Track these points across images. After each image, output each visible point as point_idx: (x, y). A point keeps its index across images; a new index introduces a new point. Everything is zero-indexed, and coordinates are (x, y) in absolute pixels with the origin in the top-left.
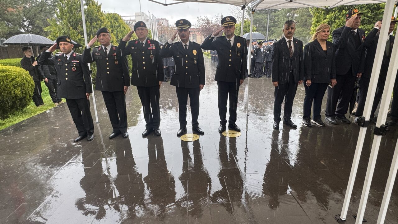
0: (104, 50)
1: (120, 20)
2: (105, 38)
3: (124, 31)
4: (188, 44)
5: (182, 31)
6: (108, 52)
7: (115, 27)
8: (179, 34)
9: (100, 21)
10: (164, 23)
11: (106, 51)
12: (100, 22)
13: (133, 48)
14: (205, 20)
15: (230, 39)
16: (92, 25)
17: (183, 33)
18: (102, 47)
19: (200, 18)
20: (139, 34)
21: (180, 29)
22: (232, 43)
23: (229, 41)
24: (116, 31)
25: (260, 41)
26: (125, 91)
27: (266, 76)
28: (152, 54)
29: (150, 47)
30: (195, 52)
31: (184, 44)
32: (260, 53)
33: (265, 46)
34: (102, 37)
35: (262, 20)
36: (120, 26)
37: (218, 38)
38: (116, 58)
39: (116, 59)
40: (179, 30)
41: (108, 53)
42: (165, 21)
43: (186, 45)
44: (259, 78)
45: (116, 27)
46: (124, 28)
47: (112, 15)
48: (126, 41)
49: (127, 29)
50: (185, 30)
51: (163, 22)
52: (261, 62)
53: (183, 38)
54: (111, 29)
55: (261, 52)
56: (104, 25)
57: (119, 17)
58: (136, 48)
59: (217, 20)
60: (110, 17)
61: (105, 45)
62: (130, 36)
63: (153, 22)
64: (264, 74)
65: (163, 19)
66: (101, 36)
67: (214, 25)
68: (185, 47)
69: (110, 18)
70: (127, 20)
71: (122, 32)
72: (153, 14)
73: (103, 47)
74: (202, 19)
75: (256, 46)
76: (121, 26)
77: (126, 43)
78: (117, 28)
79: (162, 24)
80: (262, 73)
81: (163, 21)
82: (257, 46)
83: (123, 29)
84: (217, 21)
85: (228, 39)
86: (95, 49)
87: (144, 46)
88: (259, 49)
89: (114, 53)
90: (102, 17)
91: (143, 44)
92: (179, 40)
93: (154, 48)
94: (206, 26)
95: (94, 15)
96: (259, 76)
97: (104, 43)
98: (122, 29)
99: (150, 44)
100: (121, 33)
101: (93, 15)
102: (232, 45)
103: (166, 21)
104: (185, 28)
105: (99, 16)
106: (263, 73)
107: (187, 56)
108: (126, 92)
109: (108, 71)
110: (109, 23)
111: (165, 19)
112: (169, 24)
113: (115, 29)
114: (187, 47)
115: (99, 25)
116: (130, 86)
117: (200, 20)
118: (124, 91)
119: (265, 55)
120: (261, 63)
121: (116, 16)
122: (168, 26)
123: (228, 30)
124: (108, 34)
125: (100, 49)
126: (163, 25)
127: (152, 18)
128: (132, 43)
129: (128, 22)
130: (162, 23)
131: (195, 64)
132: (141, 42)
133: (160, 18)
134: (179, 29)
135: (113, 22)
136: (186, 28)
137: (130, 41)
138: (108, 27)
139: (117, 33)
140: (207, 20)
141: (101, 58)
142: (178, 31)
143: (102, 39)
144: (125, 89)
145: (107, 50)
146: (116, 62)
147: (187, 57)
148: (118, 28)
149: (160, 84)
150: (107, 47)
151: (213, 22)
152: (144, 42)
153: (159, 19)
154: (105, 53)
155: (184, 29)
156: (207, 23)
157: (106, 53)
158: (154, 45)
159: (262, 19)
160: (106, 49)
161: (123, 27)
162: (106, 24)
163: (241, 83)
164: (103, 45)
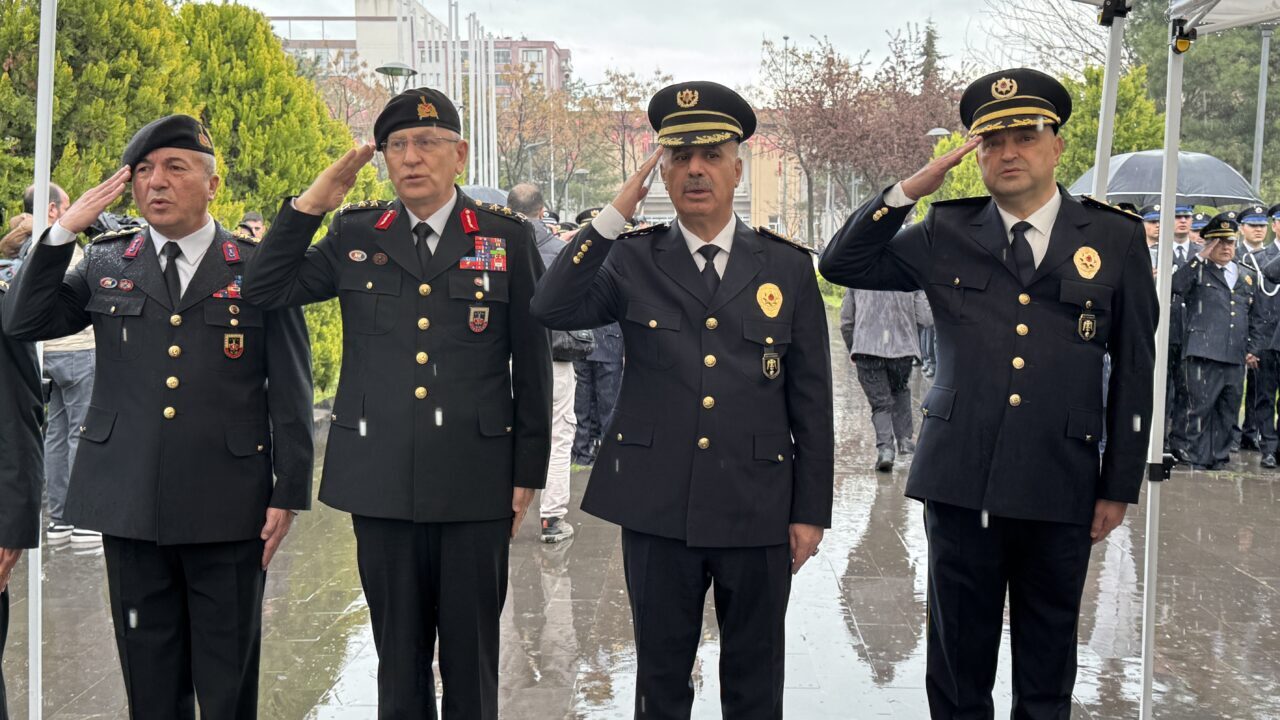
0: (164, 262)
1: (265, 48)
2: (176, 182)
3: (279, 117)
4: (724, 240)
5: (687, 158)
6: (187, 271)
7: (225, 90)
8: (669, 179)
9: (135, 53)
10: (538, 70)
11: (172, 267)
12: (132, 62)
13: (358, 256)
14: (817, 59)
15: (1030, 220)
16: (83, 79)
17: (695, 165)
18: (149, 242)
19: (779, 46)
20: (406, 172)
21: (678, 142)
22: (1039, 245)
23: (1013, 229)
24: (230, 115)
25: (1214, 212)
26: (268, 545)
27: (1259, 458)
28: (483, 303)
29: (472, 253)
30: (770, 299)
31: (695, 243)
32: (1221, 294)
33: (1250, 248)
34: (156, 176)
35: (1211, 69)
36: (258, 84)
37: (939, 210)
38: (235, 317)
39: (234, 322)
40: (666, 147)
41: (185, 283)
42: (549, 56)
43: (709, 252)
44: (1211, 473)
45: (233, 91)
46: (286, 100)
47: (216, 14)
48: (316, 212)
49: (300, 103)
50: (711, 152)
51: (533, 65)
52: (1224, 360)
53: (694, 205)
54: (202, 105)
55: (1225, 286)
56: (159, 79)
57: (260, 28)
58: (380, 258)
59: (894, 59)
60: (198, 27)
61: (171, 230)
62: (345, 178)
63: (470, 63)
64: (1247, 444)
65: (537, 46)
66: (152, 168)
67: (875, 97)
68: (701, 263)
69: (200, 37)
70: (305, 45)
71: (268, 121)
72: (473, 15)
73: (160, 242)
74: (793, 52)
75: (1186, 245)
76: (268, 88)
77: (314, 222)
78: (240, 97)
79: (531, 73)
80: (1227, 443)
81: (533, 56)
82: (1193, 248)
83: (279, 102)
84: (900, 68)
85: (1010, 220)
86: (103, 249)
87: (432, 244)
88: (1213, 270)
89: (229, 284)
90: (156, 33)
91: (430, 231)
92: (668, 217)
93: (499, 265)
94: (818, 97)
95: (106, 15)
96: (1205, 459)
97: (167, 218)
98: (273, 105)
99: (473, 234)
100: (259, 130)
101: (101, 14)
102: (1038, 262)
103: (555, 56)
104: (710, 139)
105: (138, 22)
106: (1237, 436)
107: (712, 322)
108: (273, 549)
109: (170, 397)
110: (194, 71)
111: (550, 45)
112: (574, 78)
113: (228, 104)
114: (720, 264)
115: (128, 78)
116: (304, 504)
117: (777, 59)
118: (264, 541)
119: (1252, 310)
120: (1225, 365)
121: (240, 22)
122: (565, 90)
123: (1008, 155)
124: (200, 161)
125: (132, 248)
126: (533, 79)
127: (464, 37)
128: (358, 225)
129: (311, 54)
130: (527, 70)
131: (766, 381)
132: (415, 221)
133: (516, 37)
134: (670, 142)
135: (214, 57)
136: (719, 138)
137: (341, 209)
138: (184, 93)
139: (235, 129)
140: (831, 62)
141: (138, 311)
142: (659, 154)
143: (160, 189)
144: (269, 526)
145: (179, 262)
146: (233, 342)
147: (717, 329)
148: (246, 98)
149: (516, 508)
150: (181, 243)
151: (868, 73)
152: (437, 222)
153: (508, 43)
154: (164, 275)
155: (700, 140)
156: (831, 81)
157: (170, 277)
158: (498, 241)
159: (1213, 61)
160: (174, 252)
161: (276, 93)
162: (171, 74)
163: (1097, 524)
164: (159, 228)
